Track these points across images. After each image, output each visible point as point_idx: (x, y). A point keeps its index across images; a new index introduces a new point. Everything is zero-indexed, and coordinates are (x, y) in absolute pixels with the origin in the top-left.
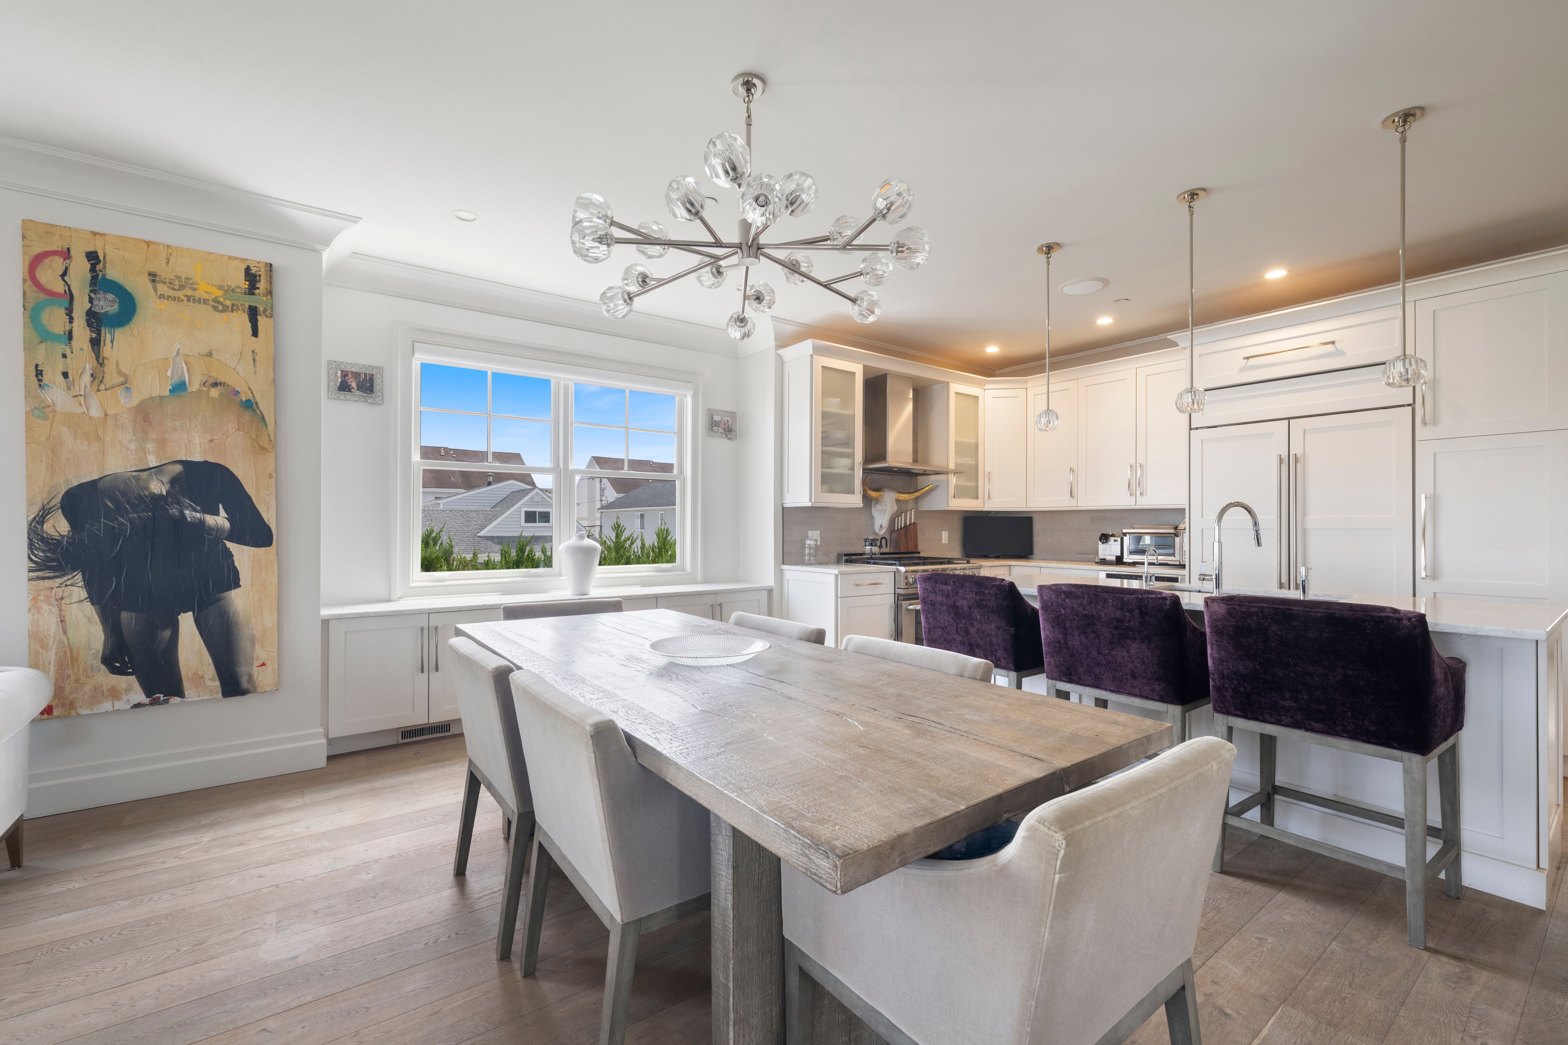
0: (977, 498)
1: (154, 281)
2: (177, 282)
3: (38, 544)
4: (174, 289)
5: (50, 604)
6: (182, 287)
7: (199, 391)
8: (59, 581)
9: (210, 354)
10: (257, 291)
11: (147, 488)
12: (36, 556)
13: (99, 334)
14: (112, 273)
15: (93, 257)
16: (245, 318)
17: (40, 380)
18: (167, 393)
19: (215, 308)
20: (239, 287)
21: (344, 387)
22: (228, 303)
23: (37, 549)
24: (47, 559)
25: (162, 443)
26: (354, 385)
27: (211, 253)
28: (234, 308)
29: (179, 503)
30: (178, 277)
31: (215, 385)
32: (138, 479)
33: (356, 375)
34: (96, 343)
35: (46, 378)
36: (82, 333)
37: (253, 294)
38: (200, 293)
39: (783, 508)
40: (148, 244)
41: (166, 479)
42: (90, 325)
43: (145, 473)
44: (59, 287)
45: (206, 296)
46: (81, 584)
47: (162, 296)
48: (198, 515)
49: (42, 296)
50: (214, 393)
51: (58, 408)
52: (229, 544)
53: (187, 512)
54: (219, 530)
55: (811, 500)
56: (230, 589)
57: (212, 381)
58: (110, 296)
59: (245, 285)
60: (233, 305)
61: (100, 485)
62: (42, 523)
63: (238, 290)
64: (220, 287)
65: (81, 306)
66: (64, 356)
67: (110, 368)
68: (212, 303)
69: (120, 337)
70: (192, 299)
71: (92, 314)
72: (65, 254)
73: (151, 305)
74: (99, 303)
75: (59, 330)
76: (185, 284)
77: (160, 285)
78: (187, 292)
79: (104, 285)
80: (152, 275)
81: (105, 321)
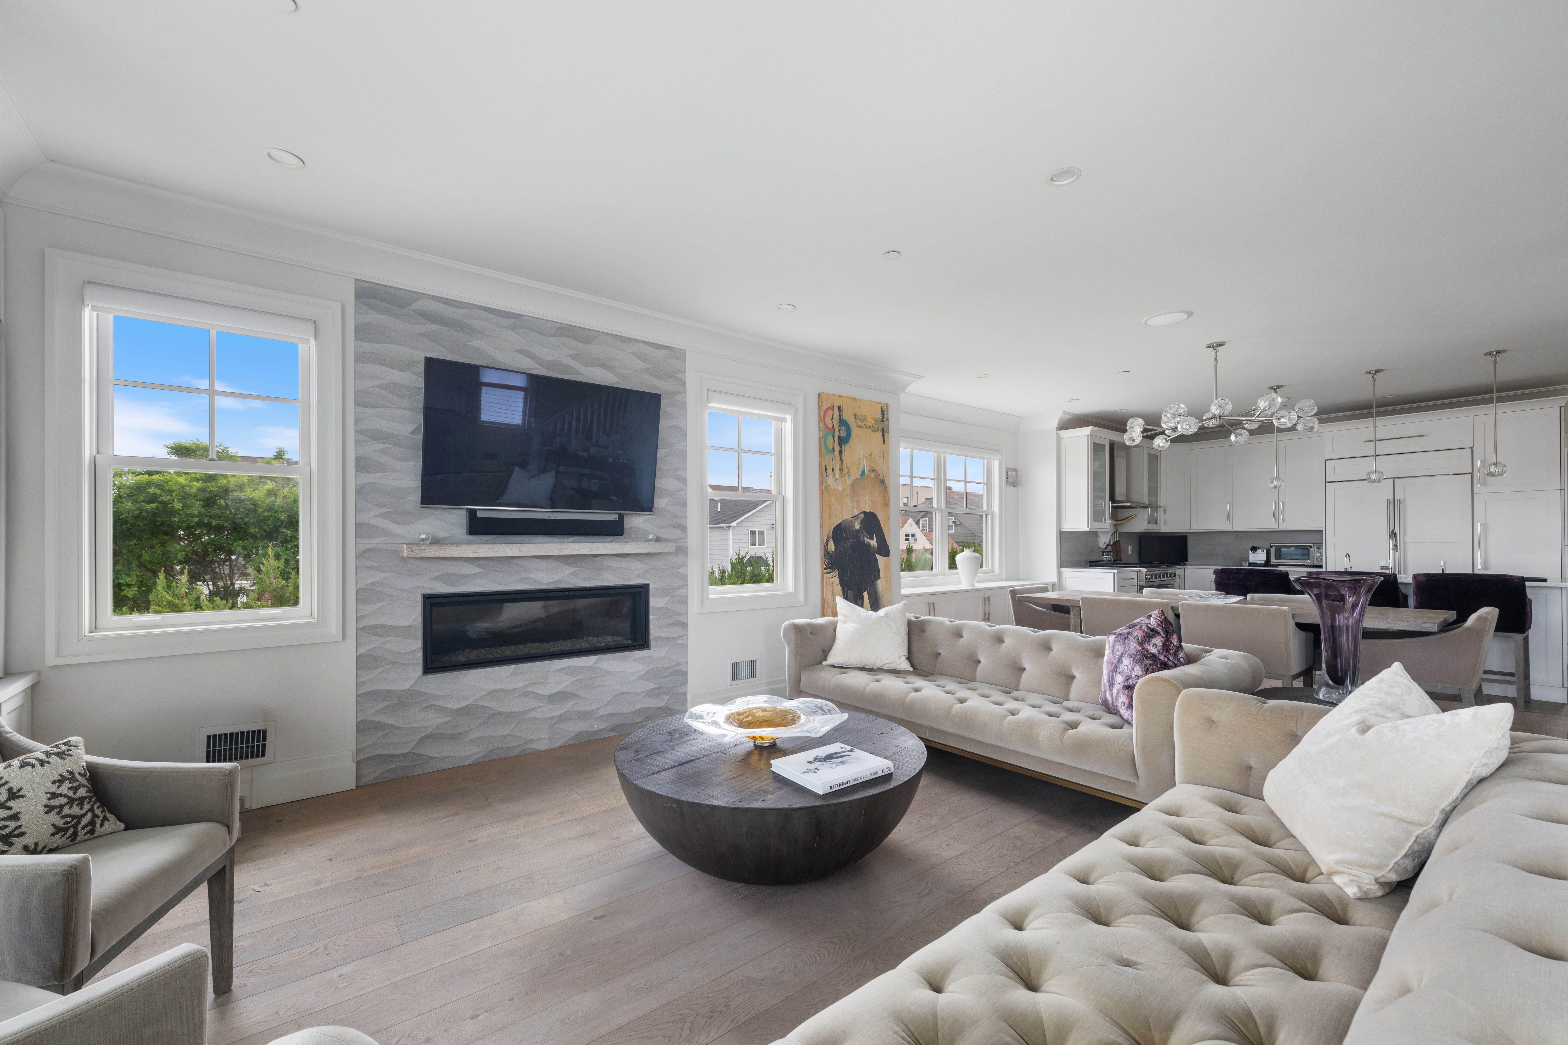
0: (1156, 523)
1: (855, 418)
2: (862, 419)
3: (827, 556)
4: (861, 422)
5: (830, 586)
6: (863, 420)
7: (869, 474)
8: (832, 574)
9: (871, 455)
10: (884, 419)
11: (854, 526)
12: (826, 561)
13: (841, 448)
14: (845, 417)
15: (839, 408)
16: (881, 434)
17: (826, 473)
18: (860, 477)
19: (872, 430)
20: (879, 418)
22: (876, 427)
23: (826, 558)
24: (829, 563)
25: (858, 502)
27: (871, 401)
28: (877, 430)
29: (863, 534)
30: (862, 415)
31: (873, 471)
32: (852, 521)
34: (840, 452)
35: (828, 472)
36: (837, 448)
37: (883, 421)
38: (868, 423)
39: (1060, 532)
40: (855, 399)
41: (859, 522)
42: (839, 444)
43: (854, 519)
44: (831, 426)
45: (870, 424)
46: (837, 576)
47: (859, 427)
48: (868, 540)
49: (827, 430)
50: (873, 475)
51: (831, 486)
52: (877, 556)
53: (865, 539)
54: (874, 548)
55: (1088, 527)
56: (878, 580)
57: (872, 469)
58: (844, 428)
59: (880, 416)
60: (878, 428)
61: (843, 525)
62: (827, 545)
63: (879, 420)
64: (874, 419)
65: (837, 434)
66: (832, 460)
67: (844, 465)
68: (871, 428)
69: (847, 448)
70: (867, 427)
71: (839, 437)
72: (832, 408)
73: (855, 431)
74: (841, 432)
75: (831, 447)
76: (864, 419)
77: (857, 420)
78: (865, 423)
79: (842, 422)
80: (855, 415)
81: (843, 441)
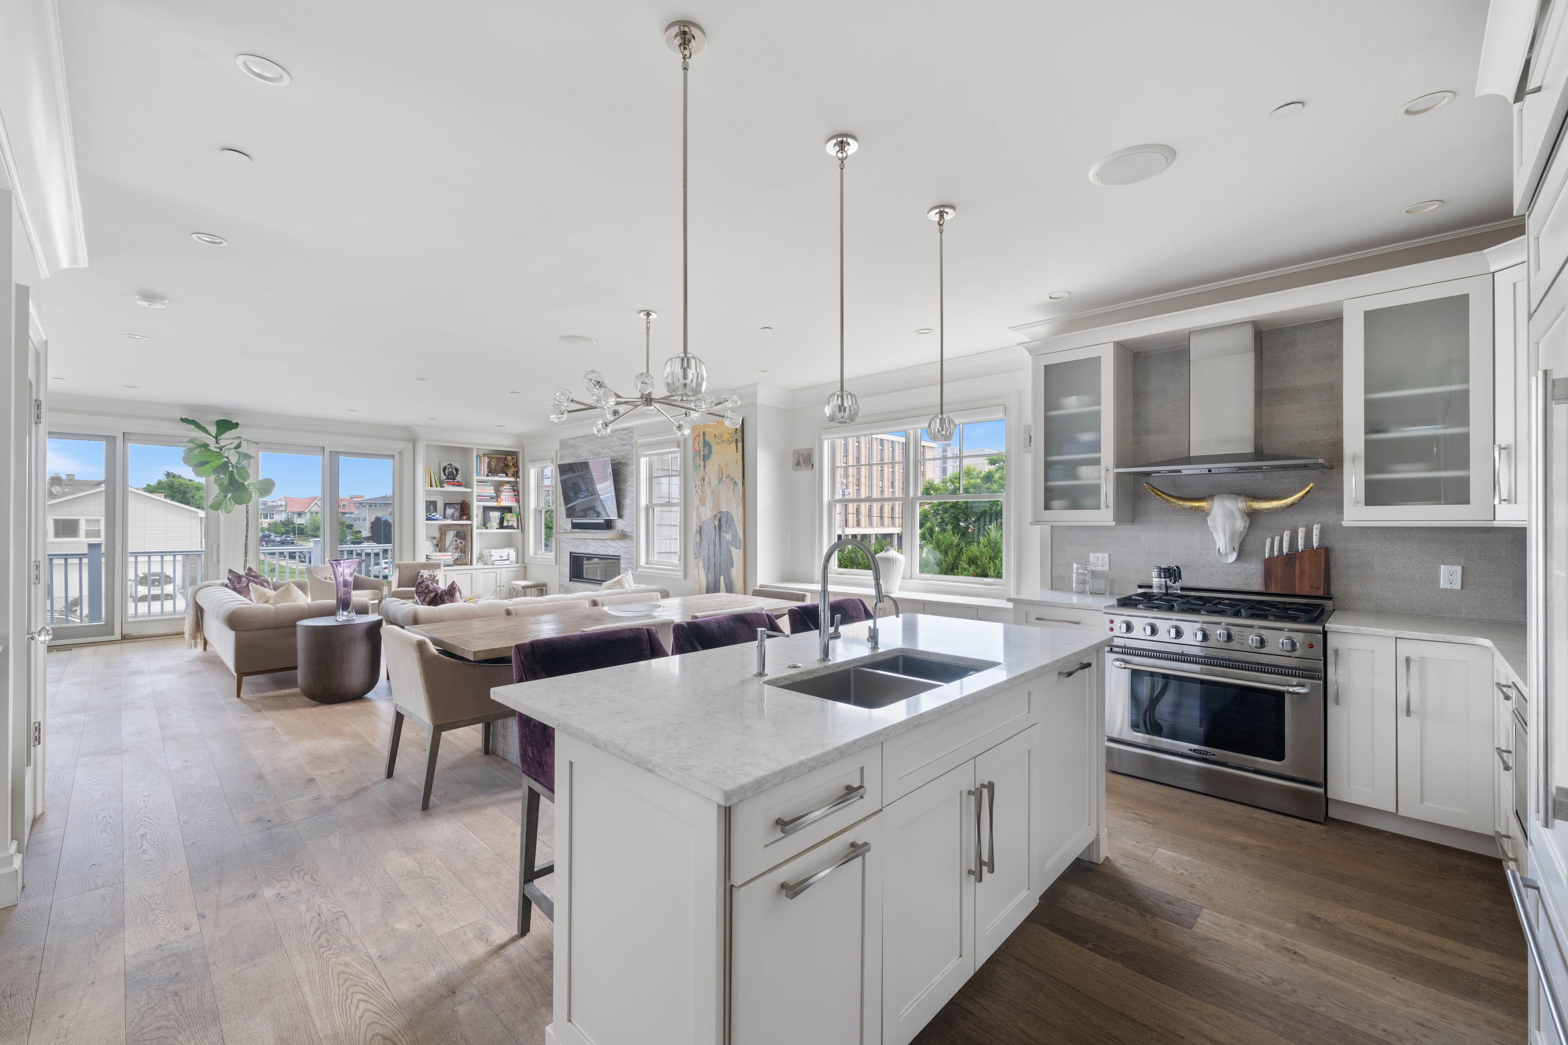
2: (719, 436)
4: (718, 440)
8: (698, 559)
9: (727, 464)
10: (738, 432)
13: (705, 463)
14: (707, 438)
15: (704, 434)
16: (734, 444)
18: (718, 483)
19: (728, 443)
21: (798, 464)
22: (731, 440)
26: (802, 461)
28: (732, 442)
29: (721, 530)
30: (720, 433)
33: (803, 455)
34: (704, 467)
36: (702, 463)
37: (736, 433)
38: (725, 439)
41: (718, 520)
42: (703, 461)
43: (714, 518)
44: (697, 449)
45: (726, 439)
46: (702, 561)
47: (717, 443)
49: (696, 452)
50: (728, 480)
52: (732, 548)
54: (729, 541)
56: (732, 568)
57: (727, 476)
58: (707, 448)
59: (734, 430)
63: (733, 433)
64: (729, 434)
65: (702, 453)
66: (699, 474)
69: (709, 463)
70: (723, 442)
71: (704, 456)
72: (699, 435)
73: (715, 448)
74: (705, 451)
75: (698, 464)
76: (721, 436)
77: (716, 439)
78: (722, 439)
79: (706, 444)
80: (715, 435)
81: (705, 458)
